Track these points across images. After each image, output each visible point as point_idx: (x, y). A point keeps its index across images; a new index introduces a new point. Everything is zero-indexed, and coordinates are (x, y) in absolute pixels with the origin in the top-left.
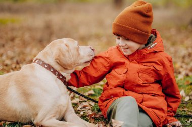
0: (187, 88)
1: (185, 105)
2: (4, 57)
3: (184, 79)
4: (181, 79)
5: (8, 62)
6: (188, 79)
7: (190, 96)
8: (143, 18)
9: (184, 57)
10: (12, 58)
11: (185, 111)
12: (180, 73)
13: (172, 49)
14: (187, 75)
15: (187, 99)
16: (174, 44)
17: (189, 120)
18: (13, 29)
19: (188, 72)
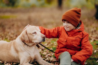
0: (95, 46)
1: (94, 54)
2: (10, 34)
3: (93, 42)
4: (92, 42)
5: (12, 36)
6: (95, 42)
7: (96, 50)
8: (77, 14)
9: (92, 32)
10: (13, 34)
11: (95, 57)
12: (91, 39)
13: (87, 29)
14: (95, 40)
15: (95, 51)
16: (87, 26)
17: (97, 61)
18: (13, 21)
19: (95, 39)
